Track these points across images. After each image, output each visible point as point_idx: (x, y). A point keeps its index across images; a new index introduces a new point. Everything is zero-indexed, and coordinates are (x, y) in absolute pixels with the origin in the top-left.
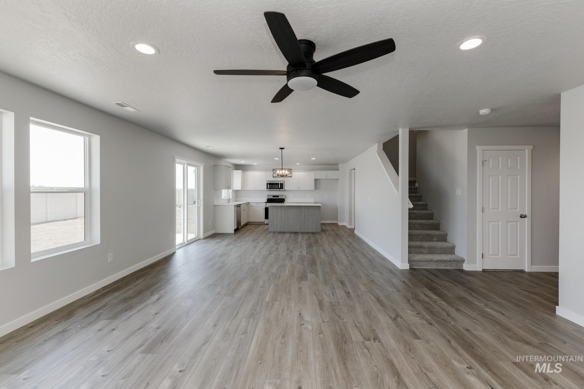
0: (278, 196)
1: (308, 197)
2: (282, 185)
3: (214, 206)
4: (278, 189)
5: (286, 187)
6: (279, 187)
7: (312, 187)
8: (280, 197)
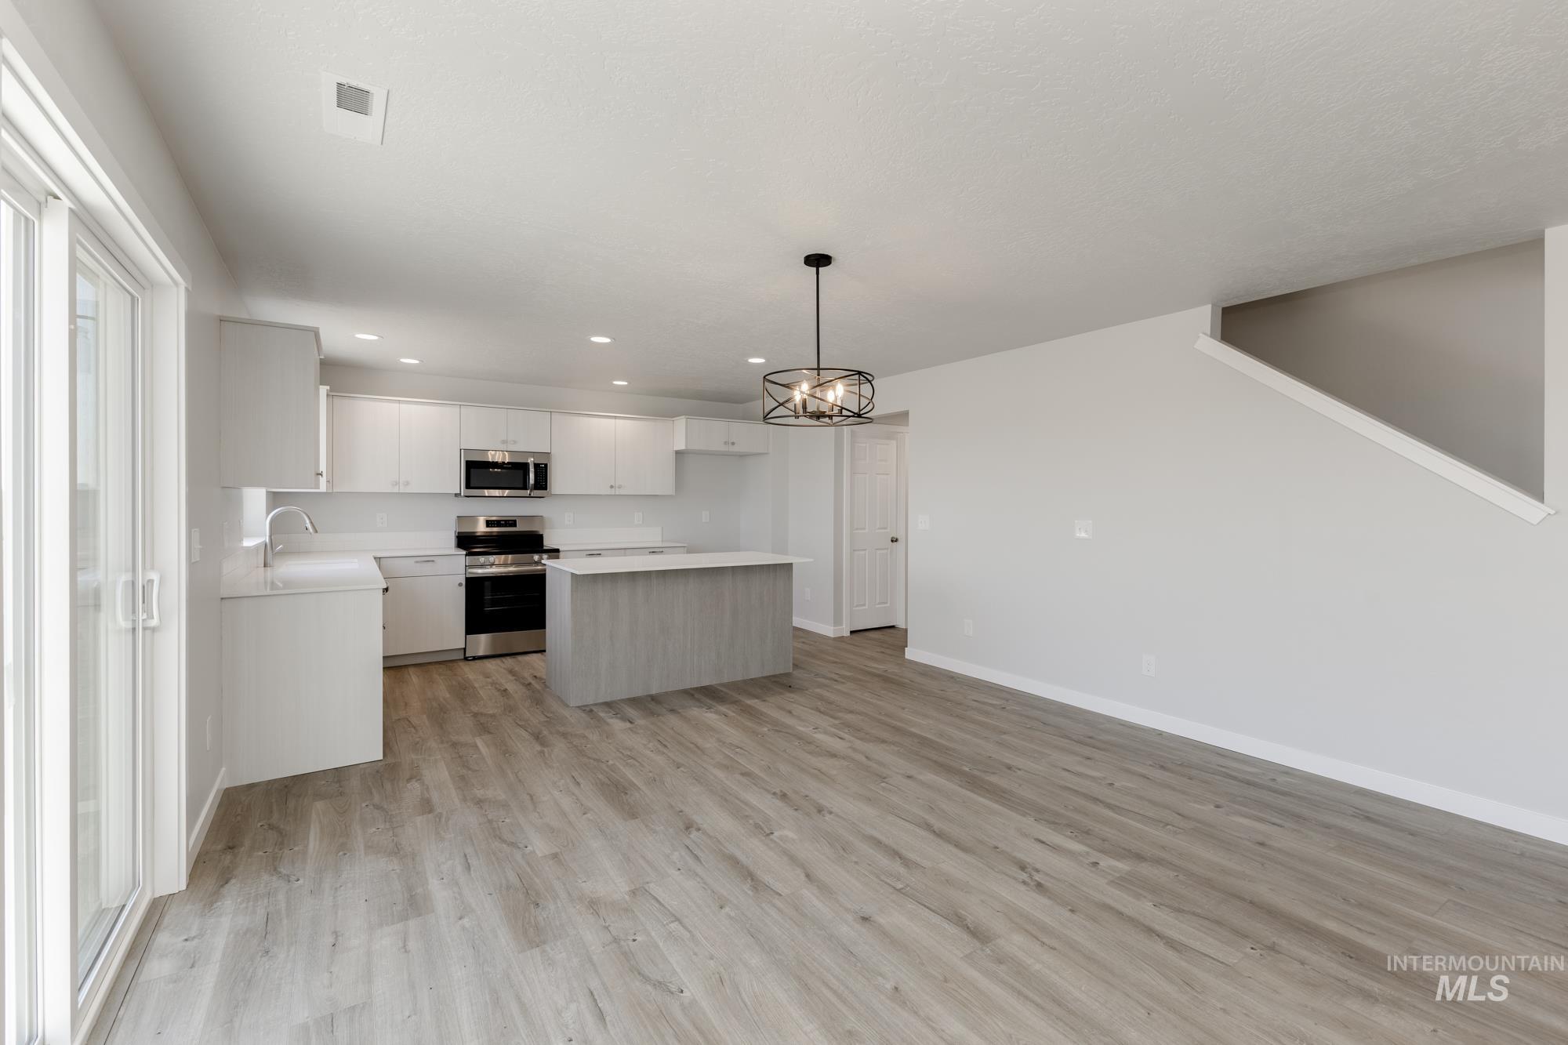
0: (513, 523)
1: (641, 522)
2: (542, 471)
3: (222, 599)
4: (525, 488)
5: (558, 480)
6: (532, 481)
7: (664, 483)
8: (520, 527)
